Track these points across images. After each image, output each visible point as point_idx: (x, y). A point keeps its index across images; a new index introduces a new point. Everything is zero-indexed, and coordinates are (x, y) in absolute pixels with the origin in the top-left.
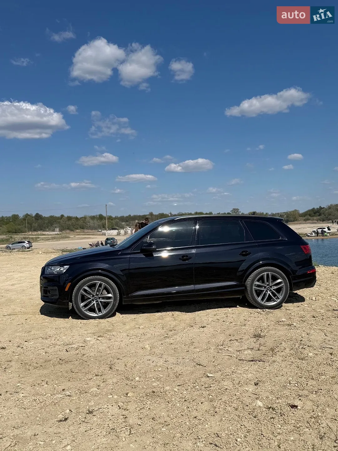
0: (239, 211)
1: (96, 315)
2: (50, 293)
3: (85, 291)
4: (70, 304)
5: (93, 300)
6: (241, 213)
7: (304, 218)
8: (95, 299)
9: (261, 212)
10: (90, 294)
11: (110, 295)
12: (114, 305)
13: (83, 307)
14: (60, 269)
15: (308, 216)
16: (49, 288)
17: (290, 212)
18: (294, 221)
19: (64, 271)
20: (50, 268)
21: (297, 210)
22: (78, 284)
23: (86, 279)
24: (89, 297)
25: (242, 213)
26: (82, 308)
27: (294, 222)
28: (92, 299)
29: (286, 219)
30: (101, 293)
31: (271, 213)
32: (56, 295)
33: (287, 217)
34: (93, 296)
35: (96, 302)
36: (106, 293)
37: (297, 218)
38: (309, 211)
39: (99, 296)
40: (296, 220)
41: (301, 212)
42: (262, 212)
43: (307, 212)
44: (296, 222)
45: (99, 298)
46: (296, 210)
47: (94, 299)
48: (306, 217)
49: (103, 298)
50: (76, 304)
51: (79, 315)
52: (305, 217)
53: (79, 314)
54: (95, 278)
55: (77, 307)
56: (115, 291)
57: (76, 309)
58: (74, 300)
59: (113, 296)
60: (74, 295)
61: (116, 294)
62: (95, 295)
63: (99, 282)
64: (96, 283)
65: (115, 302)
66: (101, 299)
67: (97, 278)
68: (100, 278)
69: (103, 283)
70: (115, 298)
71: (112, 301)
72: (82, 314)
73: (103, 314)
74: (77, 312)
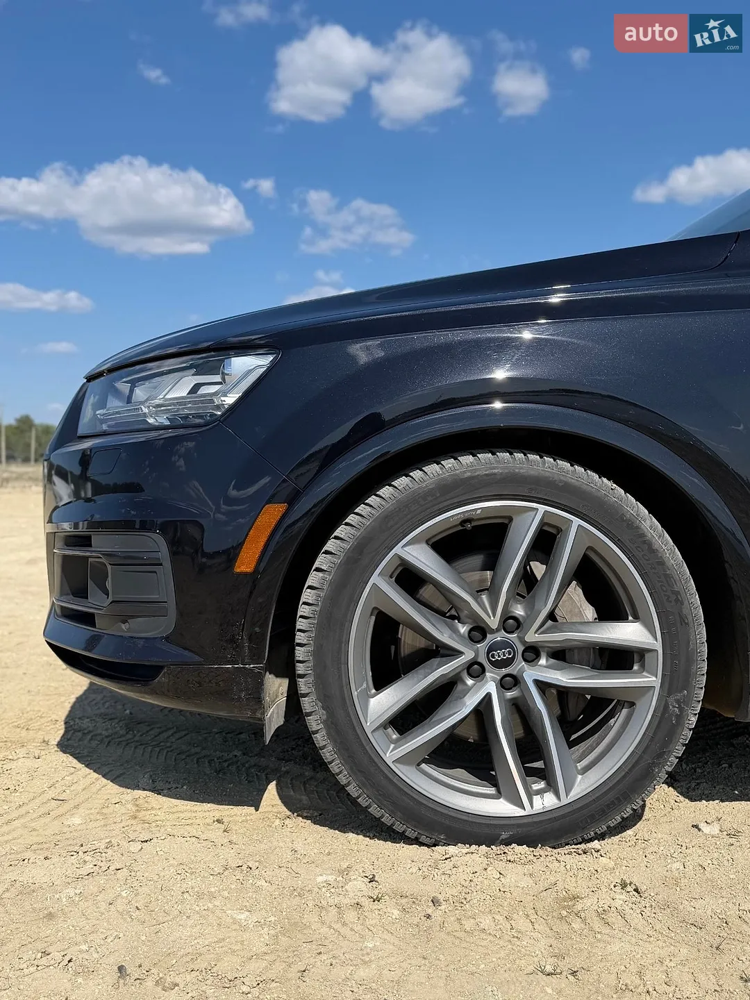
1: (501, 808)
2: (109, 585)
3: (410, 579)
4: (276, 687)
5: (475, 670)
8: (498, 665)
10: (450, 611)
11: (627, 633)
12: (664, 725)
13: (384, 726)
14: (197, 387)
16: (103, 543)
19: (230, 400)
20: (117, 393)
22: (351, 519)
23: (416, 474)
24: (443, 636)
26: (377, 740)
28: (468, 655)
30: (552, 616)
32: (151, 608)
34: (479, 632)
35: (503, 685)
36: (589, 612)
39: (532, 637)
45: (532, 653)
47: (482, 659)
49: (561, 655)
50: (325, 699)
51: (354, 802)
53: (353, 790)
54: (501, 474)
55: (332, 723)
56: (677, 600)
57: (324, 743)
58: (307, 665)
59: (658, 646)
60: (312, 616)
61: (687, 624)
62: (493, 622)
63: (532, 513)
64: (511, 519)
65: (678, 701)
66: (543, 661)
67: (517, 474)
68: (547, 474)
69: (577, 521)
70: (679, 661)
71: (652, 692)
72: (380, 795)
73: (565, 801)
74: (341, 772)
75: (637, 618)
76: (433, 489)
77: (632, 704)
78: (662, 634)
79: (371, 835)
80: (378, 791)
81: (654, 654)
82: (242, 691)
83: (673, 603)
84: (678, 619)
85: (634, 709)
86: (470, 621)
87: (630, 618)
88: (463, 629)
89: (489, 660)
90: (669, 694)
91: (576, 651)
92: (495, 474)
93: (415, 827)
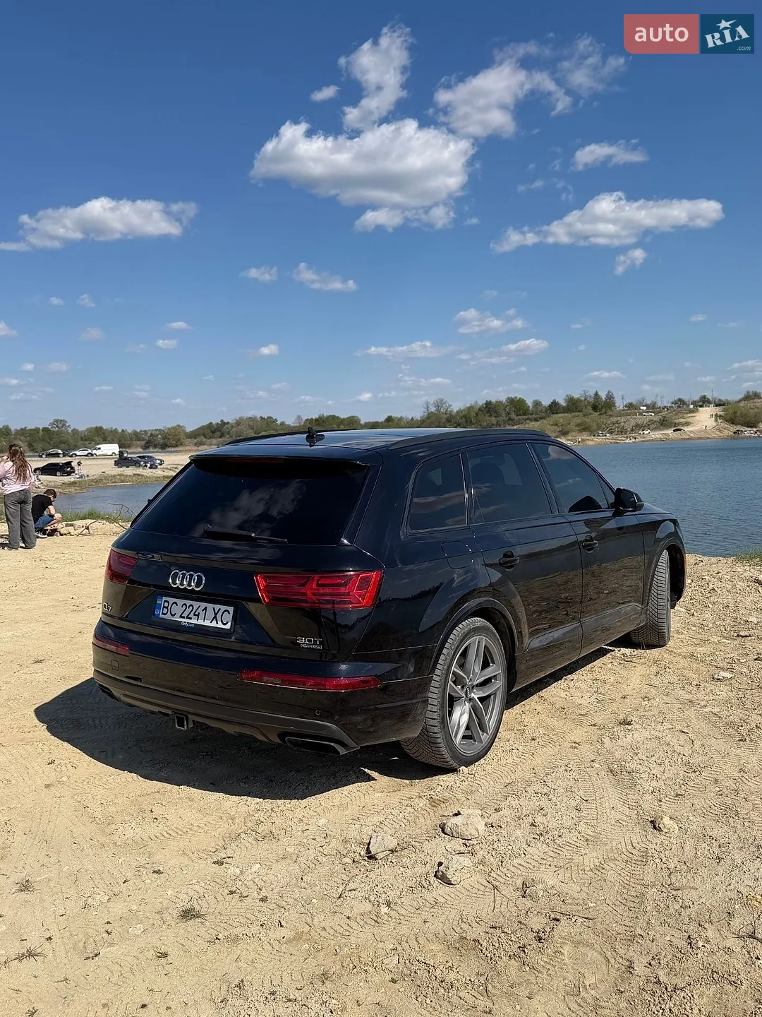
0: (67, 425)
6: (72, 428)
7: (195, 441)
9: (112, 428)
15: (202, 437)
17: (169, 429)
18: (176, 446)
21: (181, 425)
25: (74, 429)
27: (176, 449)
29: (161, 441)
31: (132, 429)
33: (164, 438)
37: (182, 440)
38: (203, 428)
40: (181, 444)
41: (189, 429)
42: (114, 428)
43: (199, 429)
44: (180, 448)
46: (179, 426)
48: (198, 439)
52: (196, 438)
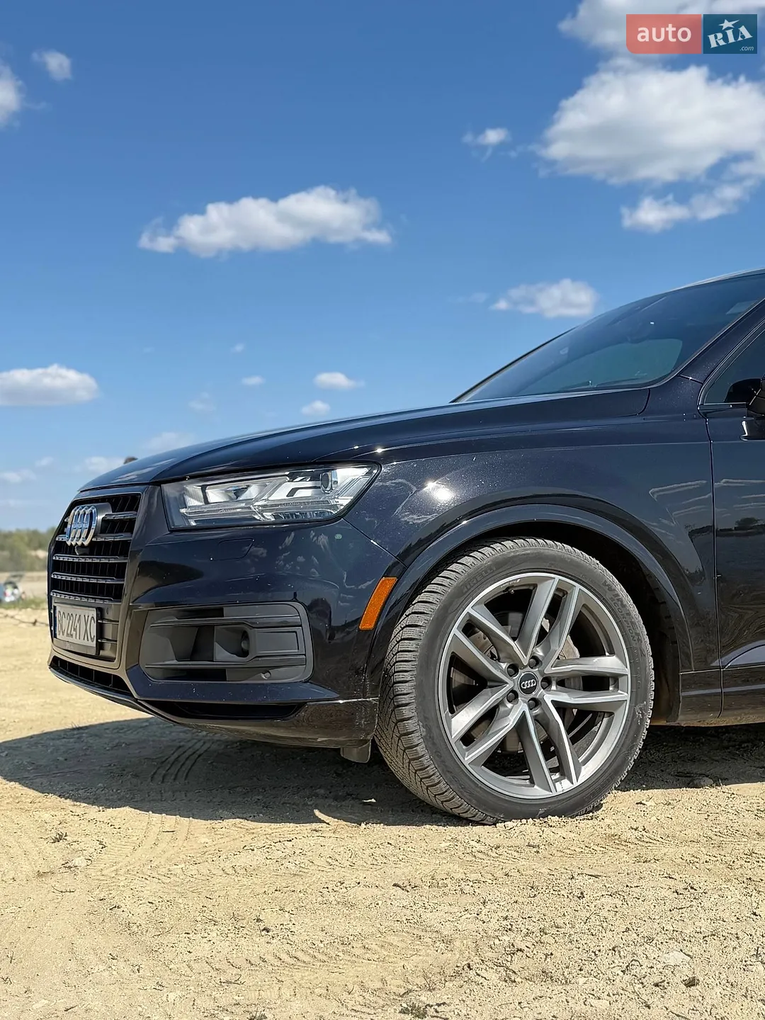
1: (538, 792)
2: (247, 644)
5: (513, 696)
8: (527, 691)
10: (493, 654)
11: (605, 664)
13: (460, 740)
14: (294, 491)
16: (237, 613)
19: (342, 501)
23: (477, 555)
24: (494, 670)
26: (457, 750)
28: (508, 685)
32: (291, 660)
34: (514, 667)
35: (529, 705)
36: (575, 652)
39: (549, 670)
45: (547, 681)
47: (517, 689)
49: (563, 682)
50: (424, 719)
54: (532, 554)
55: (430, 737)
56: (639, 640)
57: (423, 753)
58: (410, 696)
59: (628, 671)
60: (414, 659)
61: (644, 655)
62: (525, 660)
63: (552, 581)
64: (535, 586)
65: (641, 709)
66: (554, 687)
67: (542, 553)
68: (560, 554)
69: (578, 586)
70: (641, 681)
71: (625, 704)
72: (462, 788)
73: (576, 784)
74: (434, 774)
75: (612, 653)
76: (491, 565)
77: (611, 714)
78: (630, 663)
79: (443, 824)
80: (461, 785)
81: (625, 678)
82: (362, 718)
83: (637, 642)
84: (639, 651)
85: (613, 718)
86: (508, 660)
87: (607, 654)
88: (504, 666)
89: (521, 688)
90: (636, 704)
91: (572, 680)
92: (528, 554)
93: (484, 810)
